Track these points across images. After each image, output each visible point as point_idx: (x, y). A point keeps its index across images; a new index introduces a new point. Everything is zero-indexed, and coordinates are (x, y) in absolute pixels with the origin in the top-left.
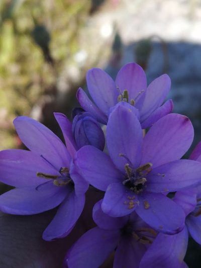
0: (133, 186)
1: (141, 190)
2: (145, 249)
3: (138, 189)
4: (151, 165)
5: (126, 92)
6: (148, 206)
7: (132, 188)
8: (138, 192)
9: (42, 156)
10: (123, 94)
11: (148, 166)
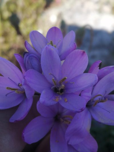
0: (58, 91)
1: (63, 93)
2: (67, 126)
3: (61, 93)
4: (66, 78)
5: (51, 42)
6: (66, 100)
7: (58, 93)
8: (61, 94)
9: (9, 78)
10: (50, 43)
11: (65, 78)
